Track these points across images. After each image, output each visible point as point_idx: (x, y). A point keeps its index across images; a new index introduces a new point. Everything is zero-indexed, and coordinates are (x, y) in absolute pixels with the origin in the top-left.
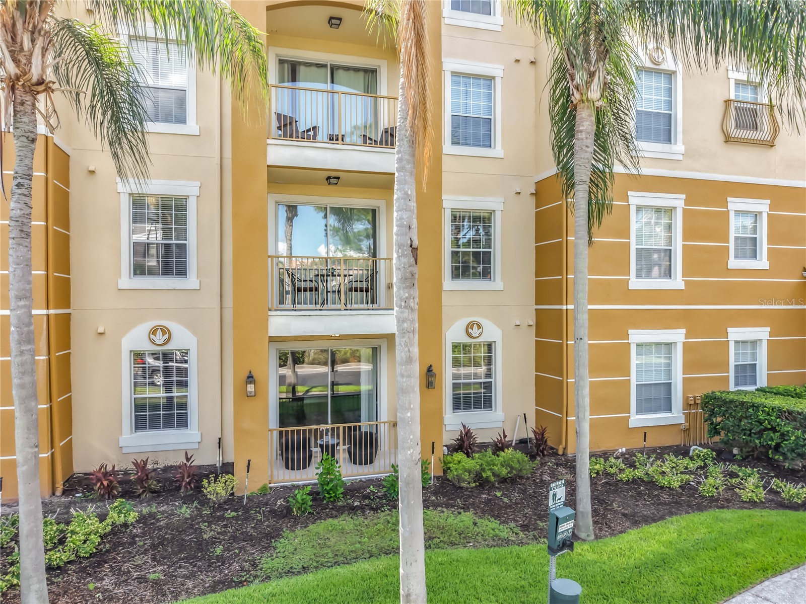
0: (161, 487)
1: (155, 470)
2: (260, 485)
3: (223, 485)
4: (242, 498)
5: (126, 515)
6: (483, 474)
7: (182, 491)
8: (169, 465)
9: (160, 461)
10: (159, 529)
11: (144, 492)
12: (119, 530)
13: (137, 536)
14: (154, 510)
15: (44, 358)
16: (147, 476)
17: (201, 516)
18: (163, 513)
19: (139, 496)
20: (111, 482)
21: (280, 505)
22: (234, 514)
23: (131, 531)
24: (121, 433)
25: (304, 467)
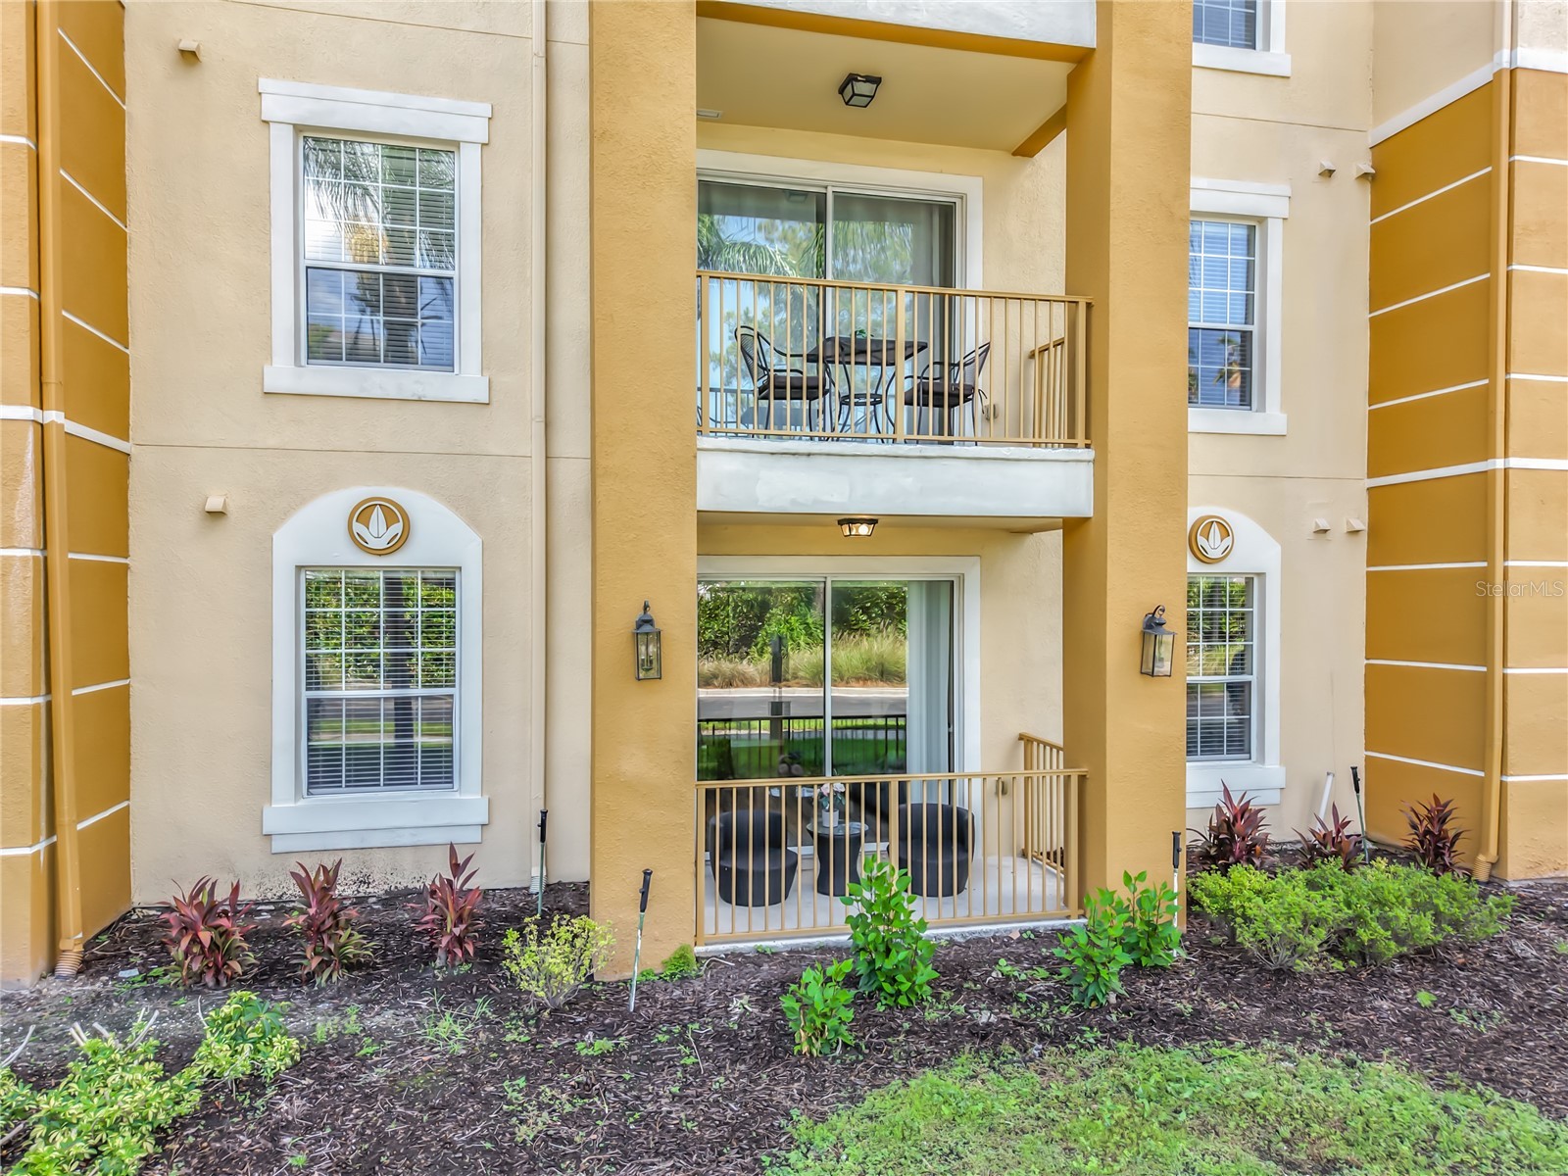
0: (375, 951)
1: (360, 901)
2: (668, 951)
3: (567, 948)
4: (619, 988)
5: (261, 1046)
6: (1360, 931)
7: (439, 963)
8: (400, 887)
9: (376, 876)
10: (367, 1097)
11: (324, 965)
12: (229, 1100)
13: (288, 1127)
14: (352, 1026)
15: (28, 553)
16: (335, 915)
17: (501, 1047)
18: (379, 1035)
19: (310, 978)
20: (226, 934)
21: (742, 1015)
22: (605, 1044)
23: (271, 1107)
24: (269, 796)
25: (775, 900)
